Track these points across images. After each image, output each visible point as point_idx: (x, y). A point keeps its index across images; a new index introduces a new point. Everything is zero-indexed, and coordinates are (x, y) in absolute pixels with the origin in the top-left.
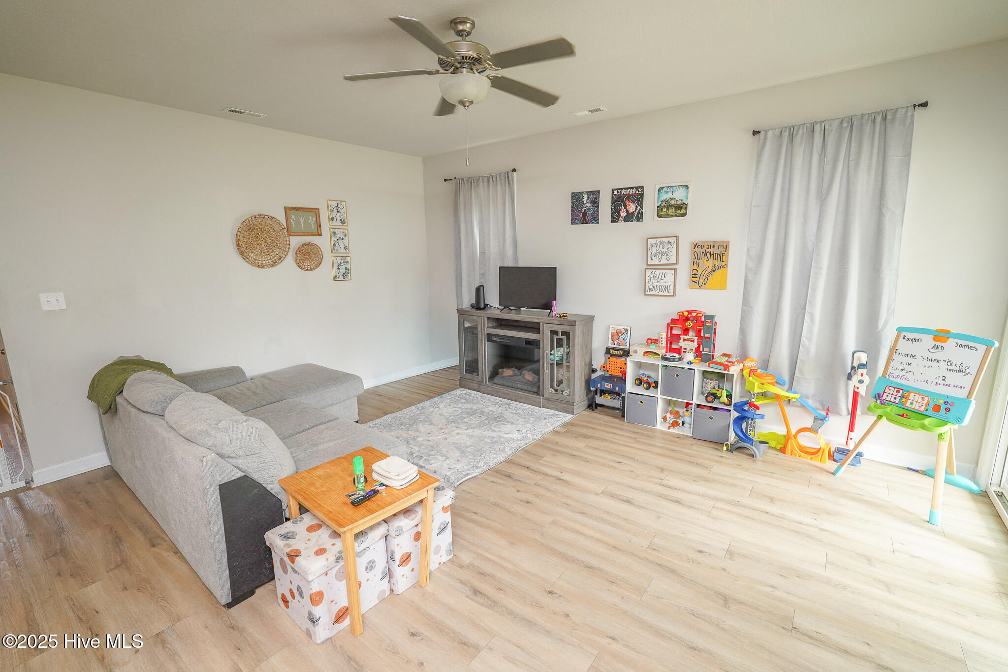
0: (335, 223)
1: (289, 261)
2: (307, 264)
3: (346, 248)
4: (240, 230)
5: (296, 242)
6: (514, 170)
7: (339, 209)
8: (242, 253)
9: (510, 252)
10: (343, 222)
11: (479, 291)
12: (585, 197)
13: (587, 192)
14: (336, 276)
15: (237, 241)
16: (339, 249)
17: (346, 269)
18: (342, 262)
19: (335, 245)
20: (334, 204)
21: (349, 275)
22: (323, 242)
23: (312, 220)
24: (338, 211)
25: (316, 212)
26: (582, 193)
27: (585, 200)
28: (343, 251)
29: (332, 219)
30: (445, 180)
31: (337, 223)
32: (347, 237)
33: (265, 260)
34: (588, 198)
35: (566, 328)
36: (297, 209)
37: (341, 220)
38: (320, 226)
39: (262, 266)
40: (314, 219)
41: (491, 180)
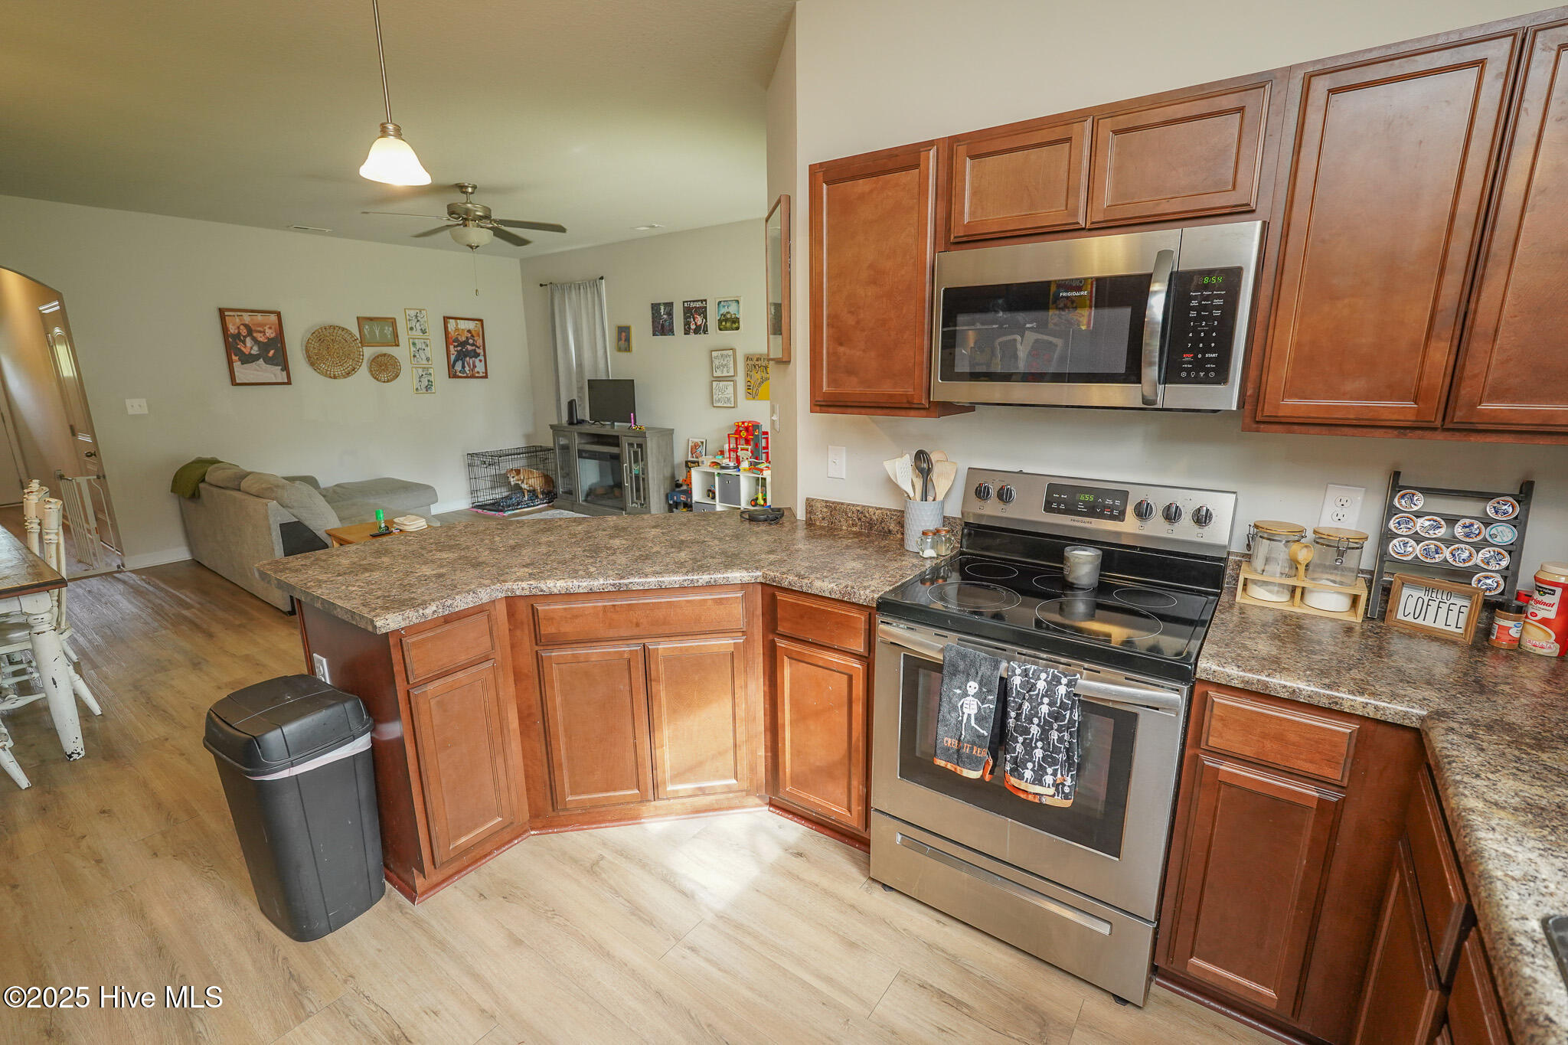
0: (414, 332)
1: (363, 371)
2: (384, 376)
3: (428, 359)
4: (310, 341)
5: (369, 352)
6: (601, 278)
7: (419, 318)
8: (312, 364)
10: (424, 332)
11: (571, 404)
12: (662, 308)
13: (664, 304)
14: (417, 389)
15: (307, 351)
16: (420, 360)
17: (429, 381)
18: (424, 374)
19: (414, 356)
20: (413, 313)
21: (433, 388)
22: (401, 353)
23: (388, 330)
24: (418, 321)
25: (393, 322)
26: (659, 304)
27: (662, 311)
28: (425, 362)
29: (411, 329)
30: (541, 285)
31: (417, 333)
32: (429, 348)
33: (338, 371)
34: (665, 309)
36: (371, 319)
37: (421, 329)
38: (397, 336)
39: (335, 377)
40: (391, 329)
41: (581, 285)
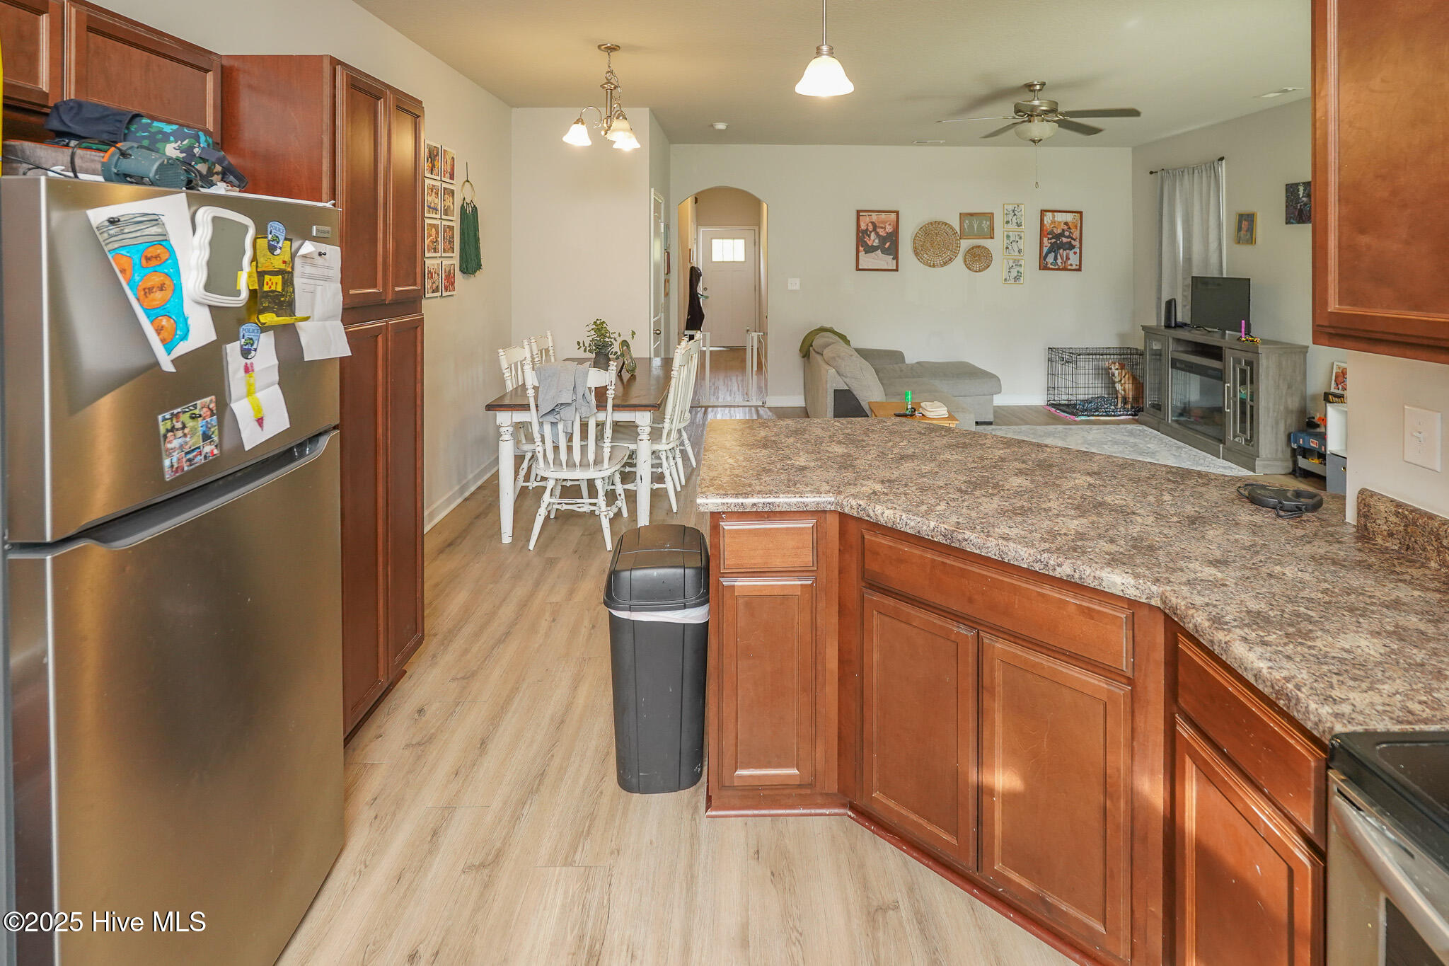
0: (1010, 225)
1: (959, 261)
2: (976, 266)
3: (1020, 251)
4: (918, 235)
5: (965, 244)
6: (1222, 159)
7: (1016, 212)
8: (916, 254)
9: (1214, 259)
10: (1019, 225)
11: (1170, 305)
12: (1301, 189)
13: (1304, 183)
14: (1006, 279)
15: (914, 243)
16: (1012, 251)
17: (1018, 272)
18: (1014, 265)
19: (1007, 248)
20: (1011, 208)
21: (1022, 278)
22: (995, 245)
23: (986, 224)
24: (1015, 215)
25: (990, 216)
26: (1297, 185)
27: (1301, 193)
28: (1017, 254)
29: (1008, 222)
30: (1151, 173)
31: (1013, 226)
32: (1022, 240)
33: (937, 260)
34: (1305, 190)
35: (1249, 356)
36: (971, 215)
37: (1017, 223)
38: (993, 230)
39: (934, 266)
40: (988, 223)
41: (1196, 172)
